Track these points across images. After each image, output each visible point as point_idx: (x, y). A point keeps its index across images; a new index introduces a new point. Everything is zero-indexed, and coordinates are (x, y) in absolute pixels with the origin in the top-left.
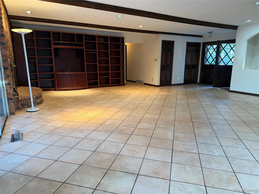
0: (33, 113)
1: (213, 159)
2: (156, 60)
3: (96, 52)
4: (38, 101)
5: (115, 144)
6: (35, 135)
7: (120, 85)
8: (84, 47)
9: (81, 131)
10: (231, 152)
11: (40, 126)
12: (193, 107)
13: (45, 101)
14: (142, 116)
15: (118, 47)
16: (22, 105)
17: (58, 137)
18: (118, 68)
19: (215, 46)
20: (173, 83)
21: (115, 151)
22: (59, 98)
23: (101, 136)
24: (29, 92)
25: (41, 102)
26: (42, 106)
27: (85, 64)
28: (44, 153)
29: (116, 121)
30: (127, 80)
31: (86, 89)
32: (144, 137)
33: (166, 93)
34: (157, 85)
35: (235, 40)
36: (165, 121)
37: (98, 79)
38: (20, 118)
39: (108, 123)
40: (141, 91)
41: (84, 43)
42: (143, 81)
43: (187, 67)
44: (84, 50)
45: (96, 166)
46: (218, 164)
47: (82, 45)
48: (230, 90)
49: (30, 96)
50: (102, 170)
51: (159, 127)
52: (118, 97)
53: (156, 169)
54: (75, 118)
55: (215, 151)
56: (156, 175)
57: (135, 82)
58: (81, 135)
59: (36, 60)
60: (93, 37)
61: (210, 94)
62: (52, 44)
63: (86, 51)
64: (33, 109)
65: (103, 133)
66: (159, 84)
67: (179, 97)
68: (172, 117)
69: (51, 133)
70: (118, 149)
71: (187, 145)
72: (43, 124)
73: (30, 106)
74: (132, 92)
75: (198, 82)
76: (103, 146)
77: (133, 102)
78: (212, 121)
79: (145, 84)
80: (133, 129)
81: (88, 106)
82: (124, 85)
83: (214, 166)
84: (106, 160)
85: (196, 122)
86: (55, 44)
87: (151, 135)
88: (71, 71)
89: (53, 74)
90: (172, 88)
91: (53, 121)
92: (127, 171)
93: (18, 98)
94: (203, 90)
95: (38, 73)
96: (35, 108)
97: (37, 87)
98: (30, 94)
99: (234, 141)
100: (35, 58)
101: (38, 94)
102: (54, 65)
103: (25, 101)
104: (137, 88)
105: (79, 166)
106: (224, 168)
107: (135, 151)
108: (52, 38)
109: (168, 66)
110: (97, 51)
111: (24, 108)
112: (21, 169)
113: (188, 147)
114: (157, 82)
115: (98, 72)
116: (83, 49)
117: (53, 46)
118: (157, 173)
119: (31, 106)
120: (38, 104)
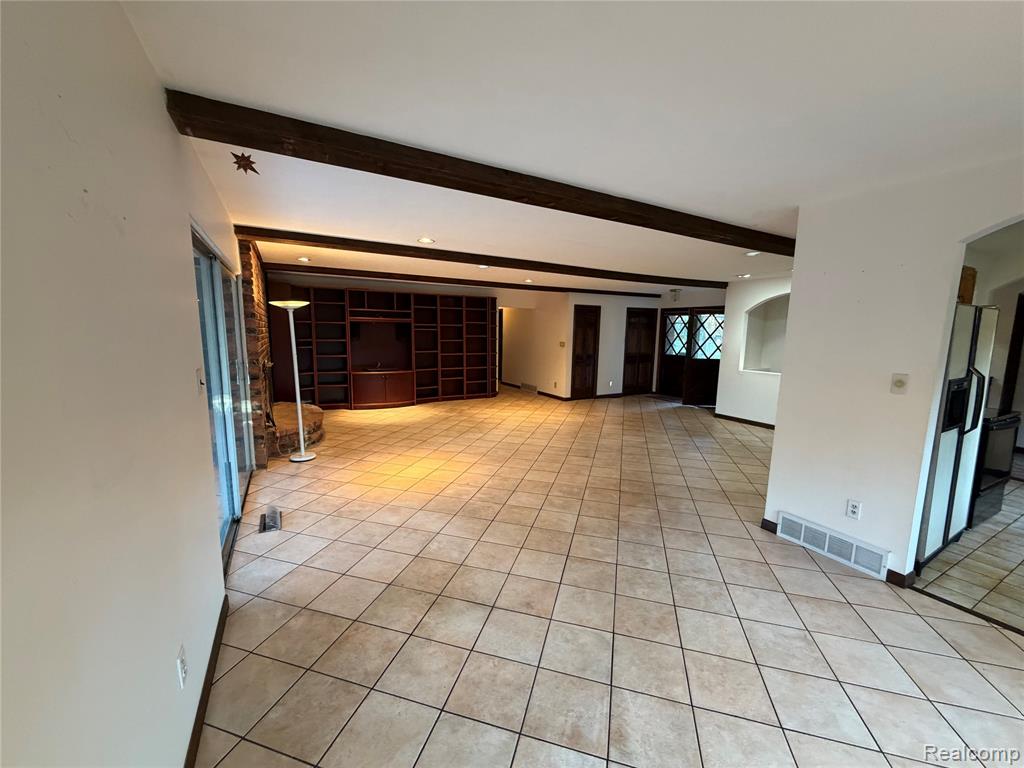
0: (304, 467)
1: (641, 578)
2: (562, 345)
3: (436, 327)
4: (315, 436)
5: (459, 540)
6: (306, 517)
7: (486, 397)
8: (412, 320)
9: (395, 510)
10: (681, 562)
11: (317, 496)
12: (631, 454)
13: (327, 436)
14: (521, 475)
15: (483, 316)
16: (283, 446)
17: (351, 522)
18: (483, 361)
19: (686, 318)
20: (598, 393)
21: (456, 556)
22: (357, 429)
23: (433, 523)
24: (297, 419)
25: (321, 438)
26: (320, 447)
27: (413, 352)
28: (321, 557)
29: (468, 488)
30: (501, 383)
31: (413, 404)
32: (517, 527)
33: (581, 419)
34: (564, 396)
35: (723, 307)
36: (565, 488)
37: (440, 383)
38: (277, 478)
39: (449, 491)
40: (529, 413)
41: (412, 311)
42: (536, 388)
43: (629, 359)
44: (413, 325)
45: (417, 587)
46: (649, 587)
47: (408, 315)
48: (717, 412)
49: (298, 429)
50: (428, 595)
51: (552, 504)
52: (478, 427)
53: (528, 596)
54: (386, 478)
55: (649, 560)
56: (527, 608)
57: (519, 387)
58: (394, 520)
59: (314, 348)
60: (430, 299)
61: (671, 422)
62: (347, 314)
63: (416, 327)
64: (304, 455)
65: (437, 515)
66: (569, 396)
67: (606, 428)
68: (581, 480)
69: (337, 513)
70: (464, 552)
71: (597, 546)
72: (322, 491)
73: (297, 449)
74: (509, 414)
75: (654, 390)
76: (434, 546)
77: (508, 439)
78: (660, 489)
79: (540, 393)
80: (498, 507)
81: (412, 451)
82: (494, 394)
83: (640, 592)
84: (437, 575)
85: (626, 492)
86: (353, 314)
87: (531, 521)
88: (384, 367)
89: (346, 375)
90: (598, 403)
91: (342, 484)
92: (473, 599)
93: (274, 433)
94: (660, 412)
95: (316, 373)
96: (308, 454)
97: (313, 403)
98: (298, 424)
99: (692, 538)
100: (310, 344)
101: (315, 423)
102: (348, 356)
103: (287, 438)
104: (523, 403)
105: (384, 586)
106: (658, 596)
107: (494, 557)
108: (347, 303)
109: (589, 357)
110: (439, 325)
111: (287, 452)
112: (278, 591)
113: (599, 550)
114: (564, 390)
115: (440, 368)
116: (410, 324)
117: (350, 319)
118: (528, 605)
119: (300, 448)
120: (313, 443)
